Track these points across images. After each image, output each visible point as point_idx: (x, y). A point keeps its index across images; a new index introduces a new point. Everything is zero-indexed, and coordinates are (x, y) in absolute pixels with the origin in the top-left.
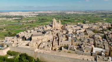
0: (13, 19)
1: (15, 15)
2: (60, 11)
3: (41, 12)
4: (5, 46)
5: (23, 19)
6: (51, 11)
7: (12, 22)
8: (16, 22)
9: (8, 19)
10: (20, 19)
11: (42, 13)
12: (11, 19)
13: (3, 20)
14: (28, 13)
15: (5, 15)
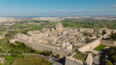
0: (40, 23)
1: (43, 20)
2: (90, 16)
3: (69, 17)
4: (15, 38)
5: (48, 24)
6: (79, 16)
7: (38, 26)
8: (41, 26)
9: (36, 23)
10: (45, 24)
11: (69, 19)
12: (38, 23)
13: (32, 24)
14: (56, 18)
15: (36, 20)
